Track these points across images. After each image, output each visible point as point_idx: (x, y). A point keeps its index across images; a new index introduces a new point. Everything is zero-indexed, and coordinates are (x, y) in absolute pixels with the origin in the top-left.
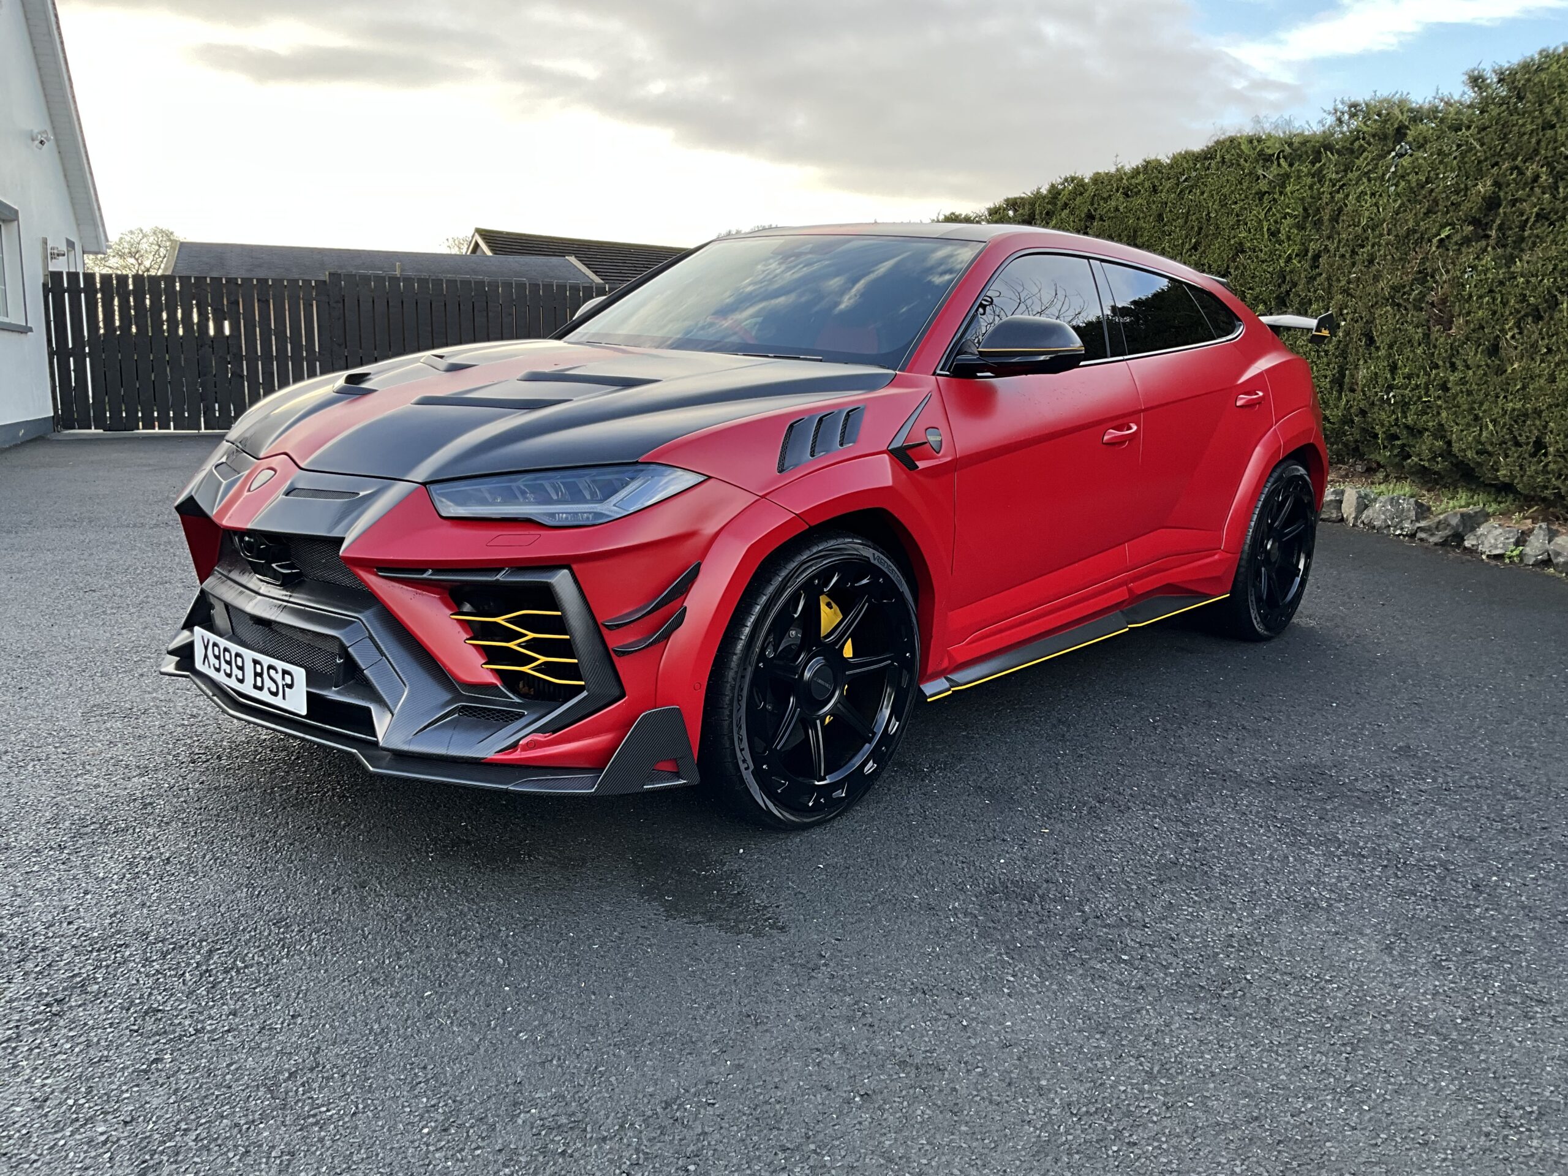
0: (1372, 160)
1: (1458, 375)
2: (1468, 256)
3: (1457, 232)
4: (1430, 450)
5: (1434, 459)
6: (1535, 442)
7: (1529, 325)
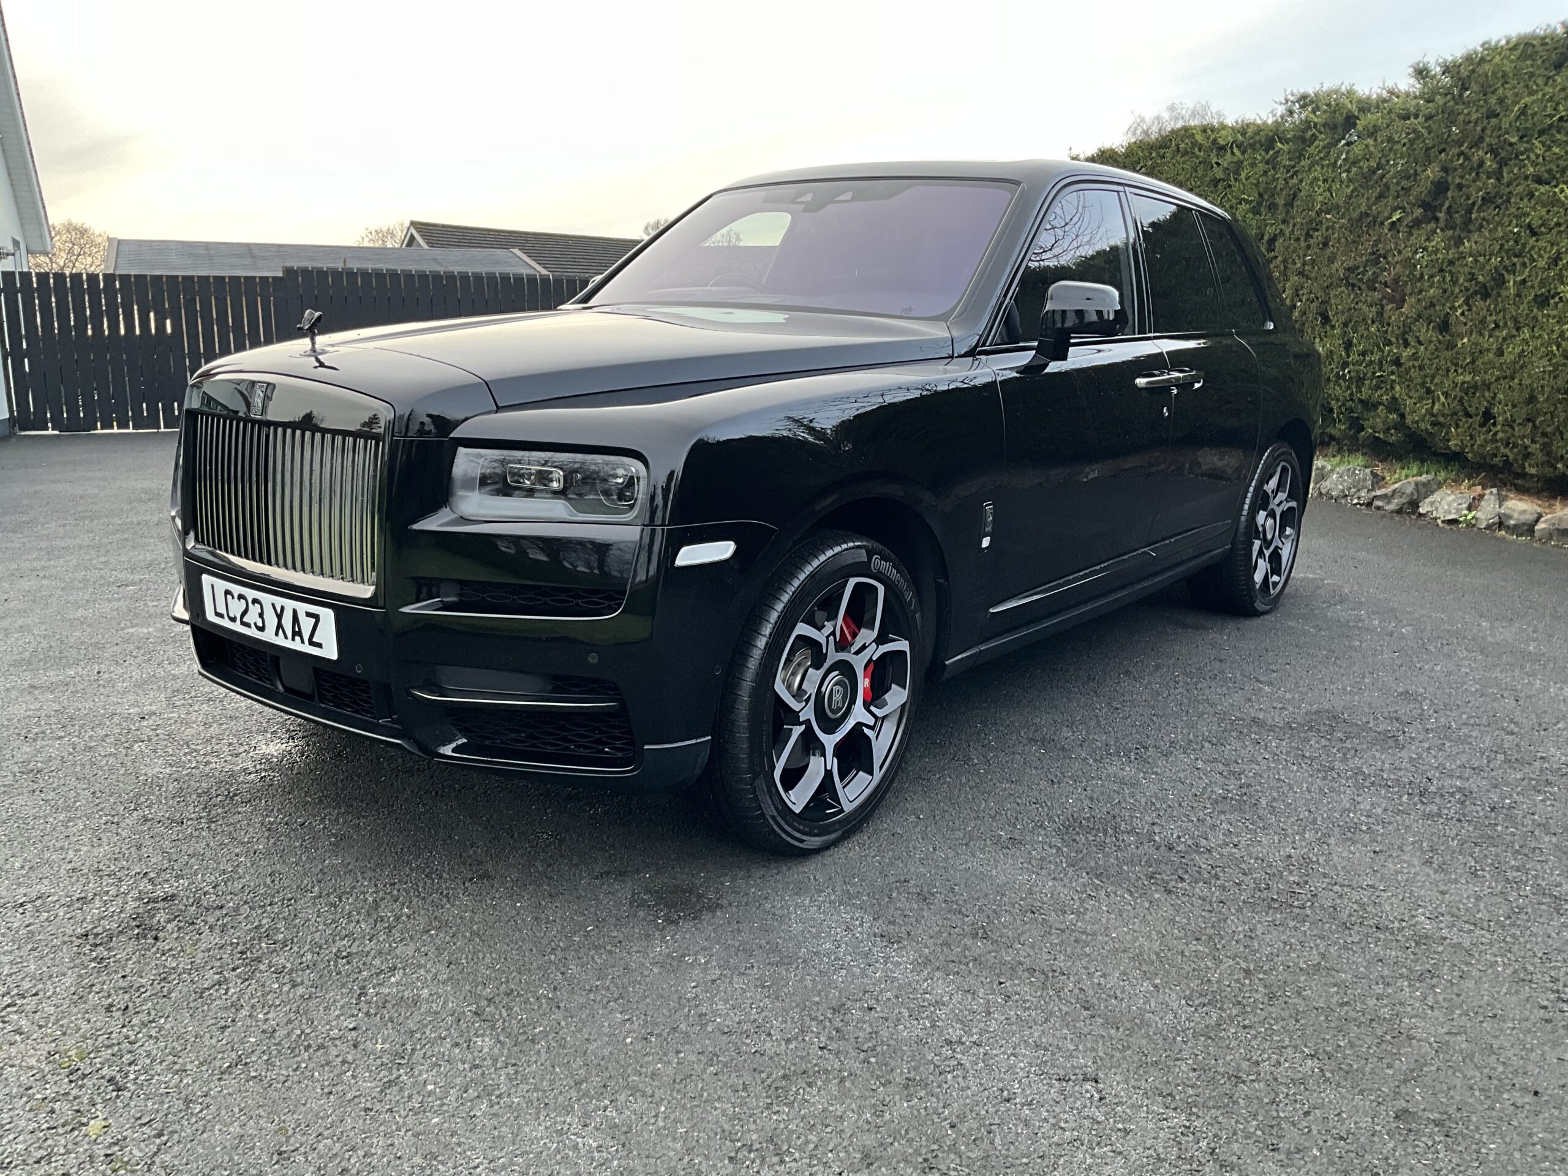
0: (1324, 147)
1: (1409, 352)
2: (1418, 237)
3: (1408, 215)
4: (1384, 423)
5: (1387, 431)
6: (1484, 413)
7: (1479, 303)
